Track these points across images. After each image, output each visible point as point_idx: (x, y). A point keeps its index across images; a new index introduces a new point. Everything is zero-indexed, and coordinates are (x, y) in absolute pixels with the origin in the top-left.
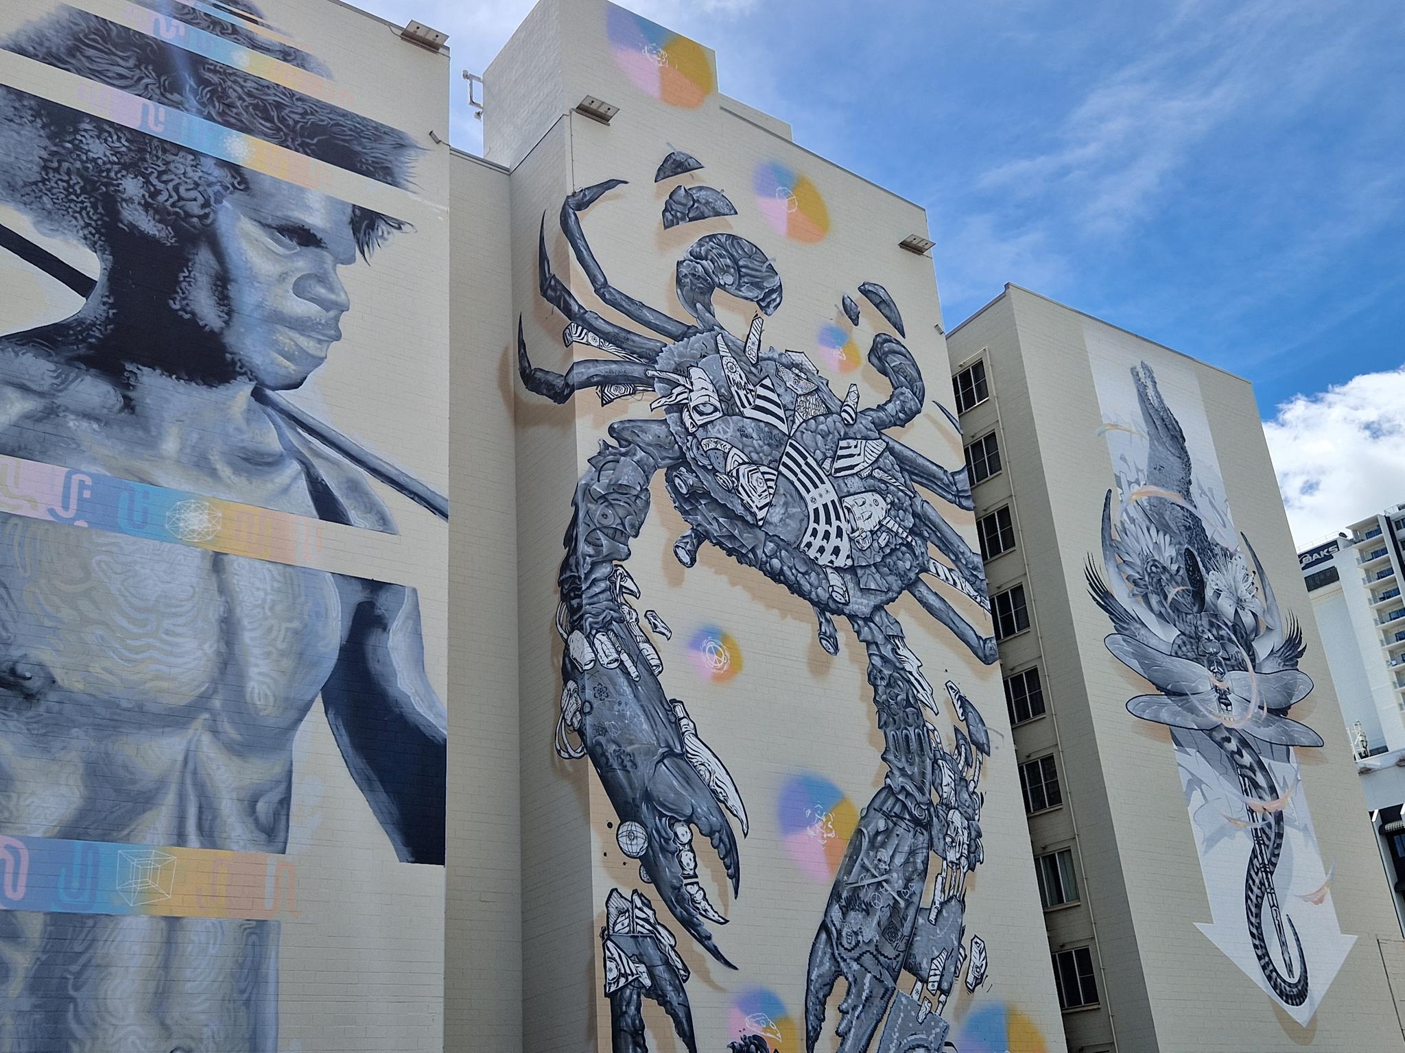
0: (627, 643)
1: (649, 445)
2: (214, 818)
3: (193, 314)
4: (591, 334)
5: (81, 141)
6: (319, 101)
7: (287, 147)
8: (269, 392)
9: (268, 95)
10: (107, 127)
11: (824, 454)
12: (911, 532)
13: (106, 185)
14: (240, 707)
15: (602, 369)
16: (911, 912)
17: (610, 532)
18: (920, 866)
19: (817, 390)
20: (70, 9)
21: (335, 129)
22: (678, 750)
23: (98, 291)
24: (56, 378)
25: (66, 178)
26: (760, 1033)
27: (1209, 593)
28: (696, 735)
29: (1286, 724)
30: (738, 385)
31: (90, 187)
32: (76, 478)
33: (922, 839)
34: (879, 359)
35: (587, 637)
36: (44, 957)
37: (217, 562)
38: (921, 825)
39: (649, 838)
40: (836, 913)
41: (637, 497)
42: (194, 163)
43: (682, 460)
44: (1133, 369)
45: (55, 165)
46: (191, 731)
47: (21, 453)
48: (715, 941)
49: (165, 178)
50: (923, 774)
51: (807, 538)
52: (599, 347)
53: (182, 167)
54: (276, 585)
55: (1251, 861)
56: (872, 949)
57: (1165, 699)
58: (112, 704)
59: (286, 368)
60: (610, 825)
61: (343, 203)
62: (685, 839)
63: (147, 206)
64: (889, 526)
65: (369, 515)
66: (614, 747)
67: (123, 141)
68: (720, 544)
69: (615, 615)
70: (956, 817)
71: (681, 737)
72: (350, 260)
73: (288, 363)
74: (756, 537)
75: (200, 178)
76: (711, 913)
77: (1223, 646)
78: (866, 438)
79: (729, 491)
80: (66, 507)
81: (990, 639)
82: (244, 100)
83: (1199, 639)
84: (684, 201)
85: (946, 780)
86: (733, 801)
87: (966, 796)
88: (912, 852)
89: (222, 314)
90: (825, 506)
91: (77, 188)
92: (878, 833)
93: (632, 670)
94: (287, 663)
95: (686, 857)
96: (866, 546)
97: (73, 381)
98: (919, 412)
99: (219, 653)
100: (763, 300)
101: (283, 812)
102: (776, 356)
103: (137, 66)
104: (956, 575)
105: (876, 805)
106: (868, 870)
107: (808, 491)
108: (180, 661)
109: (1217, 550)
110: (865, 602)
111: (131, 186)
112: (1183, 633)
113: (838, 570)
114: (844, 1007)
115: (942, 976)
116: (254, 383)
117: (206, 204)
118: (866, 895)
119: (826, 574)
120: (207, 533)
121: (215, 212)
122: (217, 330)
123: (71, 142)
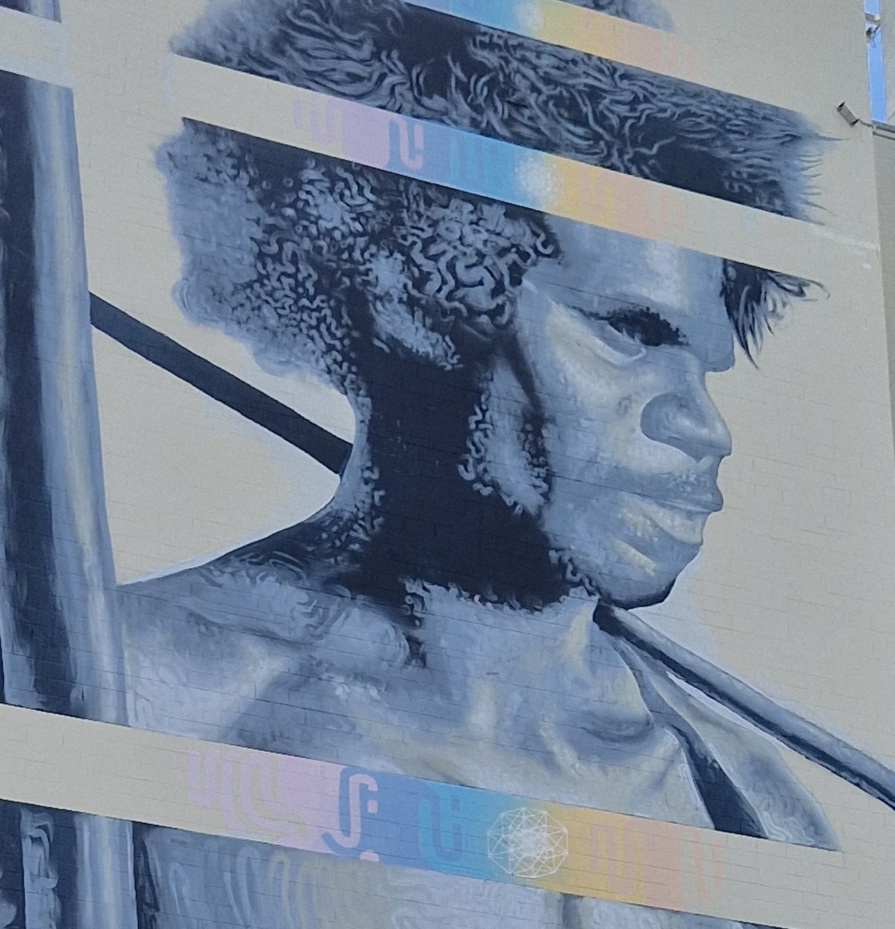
3: (495, 486)
5: (307, 202)
6: (655, 76)
7: (613, 167)
8: (619, 613)
9: (576, 76)
10: (340, 172)
13: (350, 274)
21: (686, 123)
23: (357, 459)
24: (311, 615)
25: (291, 270)
31: (327, 282)
32: (355, 781)
37: (568, 911)
42: (474, 217)
45: (274, 248)
47: (278, 744)
49: (433, 250)
53: (456, 227)
59: (643, 567)
61: (708, 259)
63: (411, 304)
65: (791, 819)
67: (367, 192)
72: (727, 362)
73: (644, 559)
75: (485, 242)
80: (346, 831)
82: (539, 92)
89: (538, 482)
91: (309, 285)
97: (335, 618)
103: (376, 55)
111: (386, 272)
116: (596, 598)
117: (498, 290)
120: (550, 864)
121: (513, 302)
122: (532, 511)
123: (293, 205)
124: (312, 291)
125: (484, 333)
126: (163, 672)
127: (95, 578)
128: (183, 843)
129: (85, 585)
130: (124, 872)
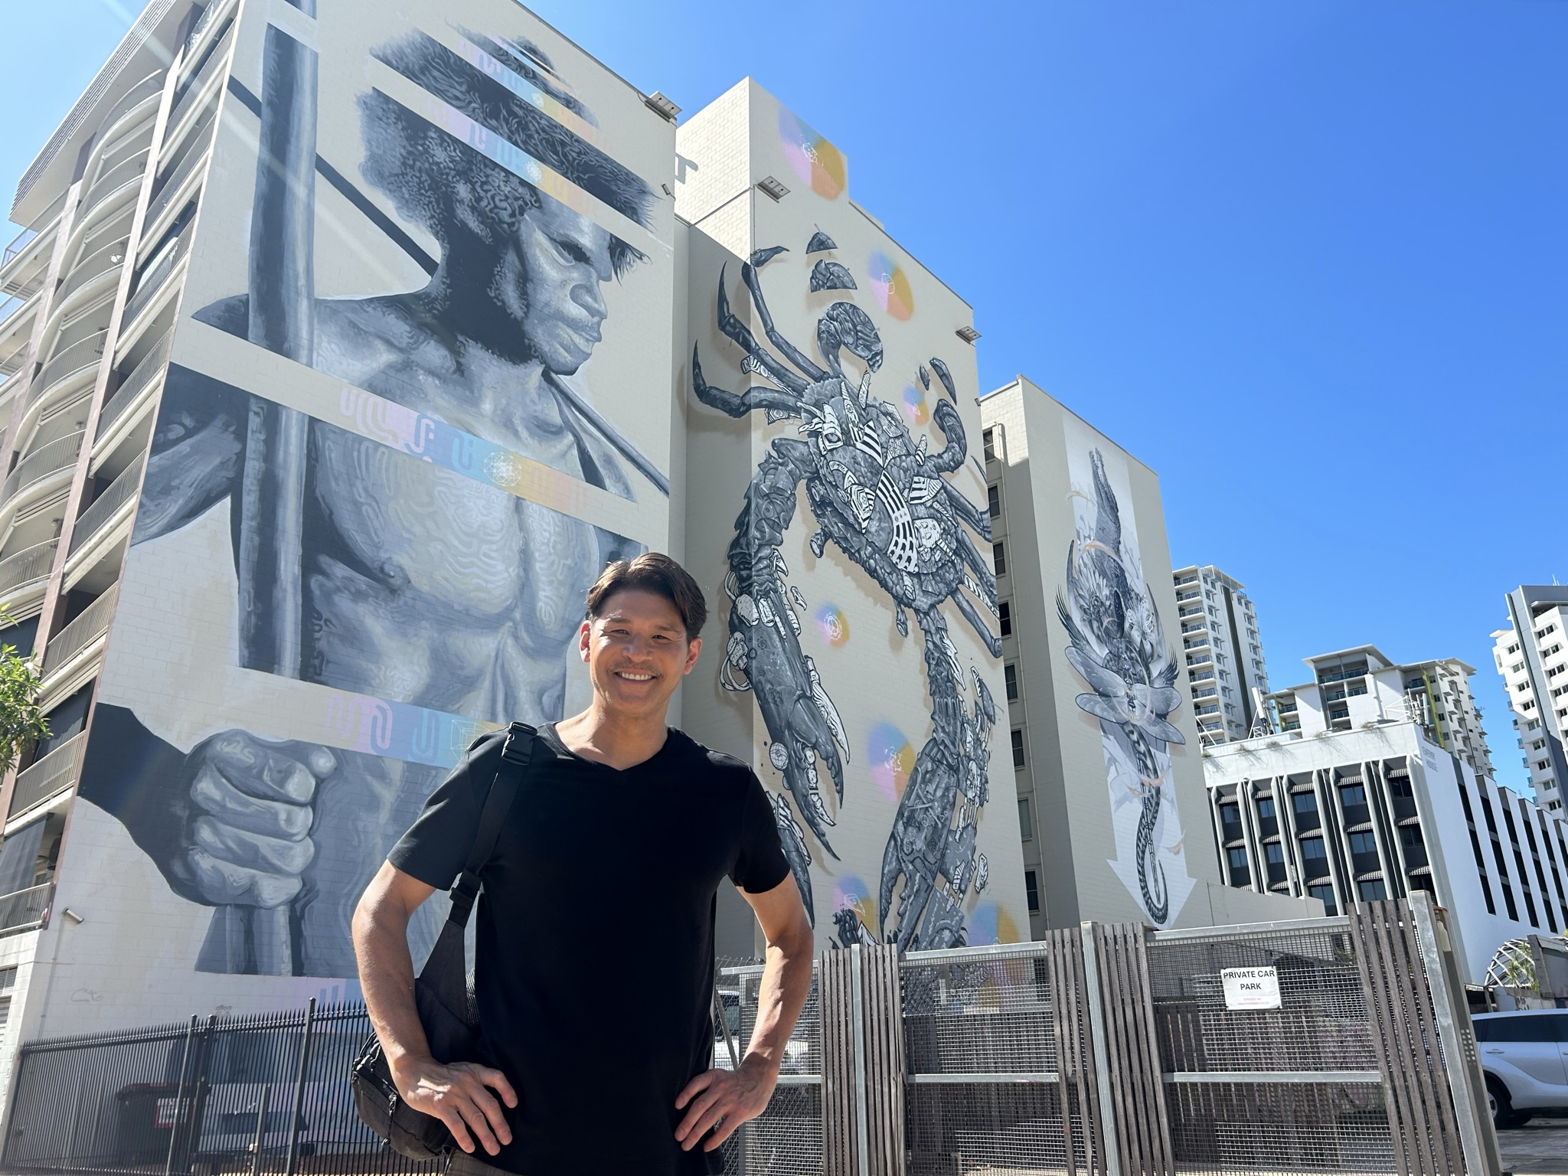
0: (779, 610)
1: (797, 460)
2: (515, 704)
3: (504, 302)
4: (762, 367)
5: (429, 146)
6: (589, 145)
7: (568, 178)
8: (553, 375)
9: (556, 133)
10: (446, 138)
11: (904, 485)
12: (955, 553)
13: (446, 186)
14: (531, 619)
15: (769, 396)
16: (945, 832)
17: (771, 523)
18: (951, 799)
19: (902, 436)
20: (422, 34)
21: (600, 169)
22: (808, 694)
23: (440, 272)
24: (411, 338)
25: (418, 175)
26: (853, 908)
27: (1127, 625)
28: (820, 684)
29: (1165, 726)
30: (853, 422)
31: (435, 186)
32: (425, 421)
33: (953, 780)
34: (940, 418)
35: (755, 600)
36: (402, 796)
37: (518, 505)
38: (953, 769)
39: (789, 757)
40: (900, 827)
41: (788, 499)
42: (505, 179)
43: (815, 477)
44: (1091, 453)
45: (411, 162)
46: (500, 635)
47: (387, 395)
48: (828, 838)
49: (486, 187)
50: (955, 733)
51: (892, 547)
52: (767, 378)
53: (497, 181)
54: (557, 529)
55: (1141, 820)
56: (921, 856)
57: (1098, 698)
58: (448, 606)
59: (565, 358)
60: (765, 744)
61: (605, 231)
62: (811, 761)
63: (473, 209)
64: (942, 546)
65: (618, 484)
66: (769, 686)
67: (458, 152)
68: (838, 543)
69: (773, 587)
70: (973, 766)
71: (810, 684)
72: (608, 279)
73: (566, 354)
74: (861, 541)
75: (509, 192)
76: (825, 817)
77: (1133, 664)
78: (930, 477)
79: (845, 504)
81: (998, 639)
82: (539, 134)
83: (1120, 657)
84: (824, 272)
85: (969, 739)
86: (841, 737)
87: (980, 752)
88: (947, 789)
89: (523, 307)
90: (904, 524)
91: (426, 184)
92: (927, 772)
93: (782, 629)
94: (564, 591)
95: (812, 774)
96: (927, 559)
97: (422, 343)
98: (962, 463)
99: (519, 576)
100: (871, 359)
101: (560, 705)
102: (877, 405)
103: (468, 92)
104: (979, 590)
105: (927, 751)
106: (920, 798)
107: (894, 512)
108: (494, 578)
109: (1133, 595)
110: (925, 600)
111: (463, 190)
112: (1110, 652)
113: (909, 573)
114: (903, 895)
115: (961, 880)
116: (544, 366)
117: (513, 215)
118: (919, 816)
119: (902, 576)
120: (512, 481)
121: (519, 222)
122: (519, 319)
123: (422, 145)
124: (427, 188)
125: (505, 232)
126: (333, 346)
127: (303, 291)
128: (334, 432)
129: (297, 293)
130: (302, 439)
